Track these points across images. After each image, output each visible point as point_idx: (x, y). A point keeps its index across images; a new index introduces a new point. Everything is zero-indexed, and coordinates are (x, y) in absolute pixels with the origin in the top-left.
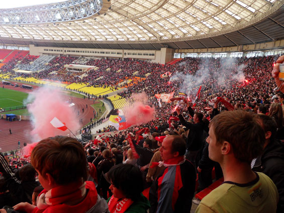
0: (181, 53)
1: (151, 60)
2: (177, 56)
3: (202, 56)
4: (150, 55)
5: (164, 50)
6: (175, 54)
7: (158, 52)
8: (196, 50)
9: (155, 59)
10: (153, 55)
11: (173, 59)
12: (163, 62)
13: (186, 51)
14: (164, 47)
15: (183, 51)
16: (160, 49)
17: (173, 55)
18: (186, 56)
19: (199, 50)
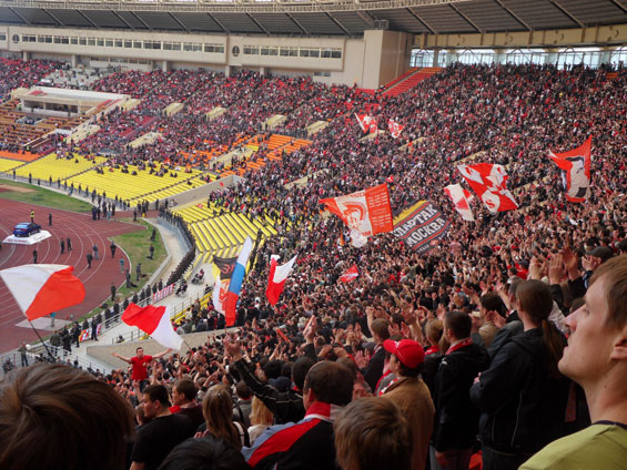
0: (437, 49)
1: (327, 73)
2: (423, 59)
3: (511, 59)
4: (326, 55)
5: (374, 38)
6: (414, 51)
7: (353, 45)
8: (489, 38)
9: (342, 71)
10: (336, 55)
11: (406, 71)
12: (371, 82)
13: (454, 40)
14: (376, 26)
15: (442, 40)
16: (360, 35)
17: (407, 56)
18: (454, 60)
19: (501, 39)
